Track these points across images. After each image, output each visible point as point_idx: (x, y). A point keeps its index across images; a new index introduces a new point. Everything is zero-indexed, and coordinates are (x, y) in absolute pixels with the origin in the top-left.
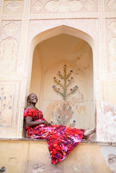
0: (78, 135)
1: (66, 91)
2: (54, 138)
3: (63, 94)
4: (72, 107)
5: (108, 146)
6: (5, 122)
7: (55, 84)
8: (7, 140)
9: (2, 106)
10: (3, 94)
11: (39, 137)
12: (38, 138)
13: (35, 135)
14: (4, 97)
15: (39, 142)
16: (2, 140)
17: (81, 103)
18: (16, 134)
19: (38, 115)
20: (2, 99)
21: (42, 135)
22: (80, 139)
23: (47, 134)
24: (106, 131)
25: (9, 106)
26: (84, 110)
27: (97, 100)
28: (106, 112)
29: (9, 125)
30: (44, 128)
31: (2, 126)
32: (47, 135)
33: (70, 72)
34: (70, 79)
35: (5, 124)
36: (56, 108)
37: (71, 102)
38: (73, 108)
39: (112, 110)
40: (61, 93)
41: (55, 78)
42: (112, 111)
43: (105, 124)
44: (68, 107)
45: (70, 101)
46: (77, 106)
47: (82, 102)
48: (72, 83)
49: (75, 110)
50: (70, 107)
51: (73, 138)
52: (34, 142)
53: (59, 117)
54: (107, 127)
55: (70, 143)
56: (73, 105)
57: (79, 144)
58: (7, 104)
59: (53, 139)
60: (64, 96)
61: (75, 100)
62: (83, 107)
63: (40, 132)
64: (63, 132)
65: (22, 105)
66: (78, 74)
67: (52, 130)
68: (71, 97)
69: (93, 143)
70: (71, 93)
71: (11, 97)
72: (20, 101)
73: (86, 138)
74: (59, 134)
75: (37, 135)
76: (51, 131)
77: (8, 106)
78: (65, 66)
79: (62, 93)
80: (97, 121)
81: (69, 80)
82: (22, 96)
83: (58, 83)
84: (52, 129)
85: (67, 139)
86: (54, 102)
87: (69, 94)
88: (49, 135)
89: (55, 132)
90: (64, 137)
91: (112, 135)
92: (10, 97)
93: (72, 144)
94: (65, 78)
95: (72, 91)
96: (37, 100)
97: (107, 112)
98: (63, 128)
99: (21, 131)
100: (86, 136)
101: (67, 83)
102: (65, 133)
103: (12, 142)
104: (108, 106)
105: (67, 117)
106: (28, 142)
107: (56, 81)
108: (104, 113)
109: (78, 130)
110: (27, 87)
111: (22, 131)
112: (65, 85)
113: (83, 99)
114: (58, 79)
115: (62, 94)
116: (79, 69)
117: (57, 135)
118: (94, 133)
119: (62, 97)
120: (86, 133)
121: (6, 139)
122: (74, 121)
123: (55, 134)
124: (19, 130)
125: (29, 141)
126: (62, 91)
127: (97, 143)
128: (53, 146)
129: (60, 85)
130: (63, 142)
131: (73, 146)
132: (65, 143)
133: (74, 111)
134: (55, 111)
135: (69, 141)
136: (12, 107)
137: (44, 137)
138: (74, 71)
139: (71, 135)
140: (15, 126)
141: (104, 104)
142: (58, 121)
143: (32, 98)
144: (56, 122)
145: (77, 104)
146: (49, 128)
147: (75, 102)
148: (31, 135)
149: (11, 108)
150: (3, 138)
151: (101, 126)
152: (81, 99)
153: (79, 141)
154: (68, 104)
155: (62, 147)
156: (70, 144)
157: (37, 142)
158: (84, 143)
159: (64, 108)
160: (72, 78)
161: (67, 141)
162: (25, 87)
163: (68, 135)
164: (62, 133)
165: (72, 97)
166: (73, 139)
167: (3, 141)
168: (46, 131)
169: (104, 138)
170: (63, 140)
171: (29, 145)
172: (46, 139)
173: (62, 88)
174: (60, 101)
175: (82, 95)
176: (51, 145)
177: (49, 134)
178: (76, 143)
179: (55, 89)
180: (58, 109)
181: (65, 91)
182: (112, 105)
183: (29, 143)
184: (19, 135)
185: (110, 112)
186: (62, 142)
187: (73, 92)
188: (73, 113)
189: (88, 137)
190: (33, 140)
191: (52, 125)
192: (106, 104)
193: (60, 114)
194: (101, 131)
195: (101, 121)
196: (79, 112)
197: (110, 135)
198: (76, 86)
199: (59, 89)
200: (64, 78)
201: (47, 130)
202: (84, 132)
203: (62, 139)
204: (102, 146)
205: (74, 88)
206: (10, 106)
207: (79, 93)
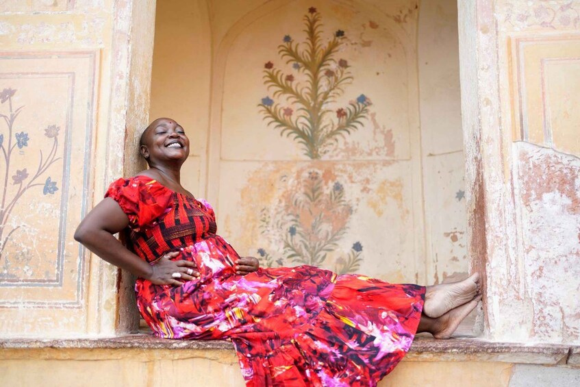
0: (392, 315)
1: (320, 118)
2: (276, 332)
3: (308, 132)
4: (347, 187)
5: (548, 365)
6: (25, 258)
7: (271, 91)
8: (39, 350)
9: (10, 180)
10: (12, 121)
11: (199, 329)
12: (191, 336)
13: (180, 320)
14: (18, 136)
15: (197, 353)
16: (15, 350)
17: (385, 169)
18: (83, 318)
19: (191, 219)
20: (5, 144)
21: (211, 320)
22: (408, 336)
23: (238, 312)
24: (536, 291)
25: (42, 179)
26: (398, 197)
27: (484, 137)
28: (534, 196)
29: (47, 273)
30: (224, 285)
31: (13, 279)
32: (239, 316)
33: (332, 39)
34: (333, 66)
35: (27, 271)
36: (278, 194)
37: (341, 166)
38: (352, 193)
39: (564, 183)
40: (296, 130)
41: (269, 65)
42: (567, 187)
43: (533, 253)
44: (328, 189)
45: (334, 163)
46: (368, 181)
47: (386, 163)
48: (342, 85)
49: (358, 200)
50: (338, 188)
51: (371, 329)
52: (177, 355)
53: (292, 231)
54: (541, 269)
55: (355, 356)
56: (350, 177)
57: (403, 359)
58: (32, 172)
59: (270, 339)
60: (311, 140)
61: (358, 158)
62: (392, 184)
63: (204, 303)
64: (320, 303)
65: (110, 171)
66: (367, 44)
67: (263, 293)
68: (341, 145)
69: (476, 352)
70: (341, 127)
71: (51, 132)
72: (101, 152)
73: (436, 326)
74: (298, 309)
75: (186, 320)
76: (256, 298)
77: (37, 181)
78: (312, 10)
79: (300, 126)
80: (489, 243)
81: (329, 73)
82: (109, 124)
83: (282, 86)
84: (263, 285)
85: (341, 337)
86: (271, 167)
87: (333, 133)
88: (248, 318)
89: (278, 303)
90: (325, 327)
91: (567, 311)
92: (50, 137)
93: (366, 361)
94: (314, 64)
95: (344, 120)
96: (184, 145)
97: (539, 197)
98: (318, 280)
99: (108, 302)
100: (437, 319)
101: (324, 84)
102: (328, 305)
103: (62, 356)
104: (544, 166)
105: (325, 227)
106: (144, 356)
107: (273, 78)
108: (527, 199)
109: (393, 287)
110: (131, 85)
111: (114, 302)
112: (314, 94)
113: (393, 152)
114: (284, 67)
115: (301, 134)
116: (373, 25)
117: (291, 319)
118: (473, 303)
119: (304, 146)
120: (434, 304)
121: (34, 346)
122: (358, 247)
123: (278, 312)
124: (99, 297)
125: (150, 348)
126: (303, 120)
127: (494, 350)
128: (272, 372)
129: (292, 92)
130: (322, 356)
131: (371, 371)
132: (332, 358)
133: (354, 203)
134: (274, 203)
135: (352, 345)
136: (59, 186)
137: (224, 327)
138: (351, 34)
139: (357, 316)
140: (75, 276)
141: (524, 156)
142: (288, 245)
143: (160, 138)
144: (282, 251)
145: (366, 172)
146: (250, 281)
147: (358, 166)
148: (158, 318)
149: (56, 189)
150: (16, 341)
151: (513, 267)
152: (383, 152)
153: (404, 343)
154: (329, 175)
155: (320, 380)
156: (360, 362)
157: (188, 353)
158: (425, 356)
159: (313, 192)
160: (343, 64)
161: (341, 347)
162: (123, 83)
163: (344, 314)
164: (315, 304)
165: (346, 143)
166: (373, 338)
167: (16, 356)
168: (232, 297)
169: (530, 325)
170: (319, 345)
171: (151, 372)
172: (235, 340)
173: (300, 105)
174: (295, 162)
175: (388, 135)
176: (262, 372)
177: (249, 313)
178: (389, 355)
179: (269, 111)
180: (288, 197)
181: (315, 119)
182: (565, 161)
183: (151, 361)
184: (99, 322)
185: (556, 194)
186: (315, 351)
187: (348, 124)
188: (349, 210)
189: (447, 324)
190: (167, 347)
191: (264, 265)
192: (536, 155)
193: (297, 216)
194: (513, 293)
195: (511, 243)
196: (374, 206)
197: (561, 310)
198: (362, 99)
199: (289, 112)
200: (307, 66)
201: (240, 291)
202: (423, 298)
203: (315, 338)
204: (518, 368)
205: (352, 108)
206: (48, 181)
207: (376, 126)
